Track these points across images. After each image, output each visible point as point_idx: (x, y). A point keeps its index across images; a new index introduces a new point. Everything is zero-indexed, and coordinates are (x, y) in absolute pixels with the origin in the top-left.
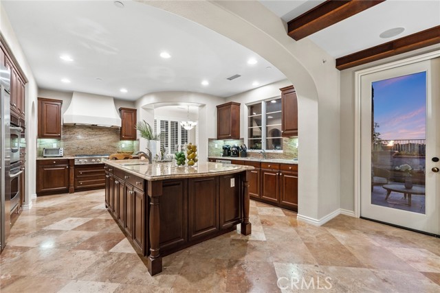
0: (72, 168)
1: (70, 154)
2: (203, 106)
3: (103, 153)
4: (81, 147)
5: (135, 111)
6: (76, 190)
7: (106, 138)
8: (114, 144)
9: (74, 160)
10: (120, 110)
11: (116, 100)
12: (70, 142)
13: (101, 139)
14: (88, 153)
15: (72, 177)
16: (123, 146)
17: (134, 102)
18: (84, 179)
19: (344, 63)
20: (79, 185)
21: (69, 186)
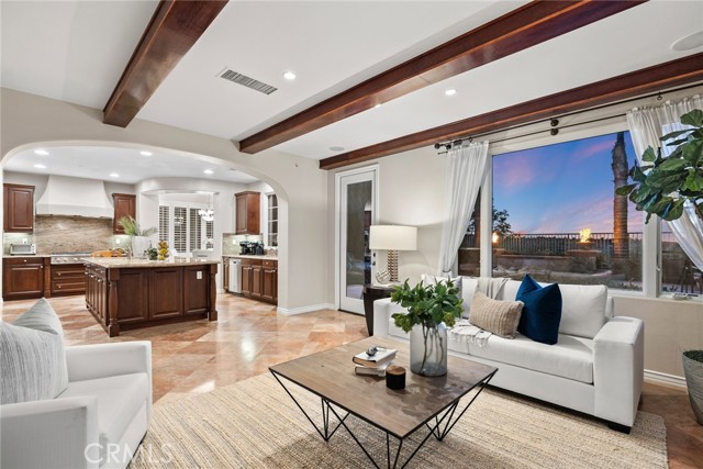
0: (48, 268)
1: (46, 251)
2: (217, 193)
3: (90, 250)
4: (60, 242)
5: (134, 197)
6: (53, 295)
7: (94, 231)
8: (105, 239)
9: (50, 258)
10: (114, 195)
11: (107, 184)
12: (45, 237)
13: (87, 232)
14: (69, 251)
15: (48, 279)
16: (118, 241)
17: (133, 186)
18: (63, 281)
19: (326, 164)
20: (57, 288)
21: (44, 290)
